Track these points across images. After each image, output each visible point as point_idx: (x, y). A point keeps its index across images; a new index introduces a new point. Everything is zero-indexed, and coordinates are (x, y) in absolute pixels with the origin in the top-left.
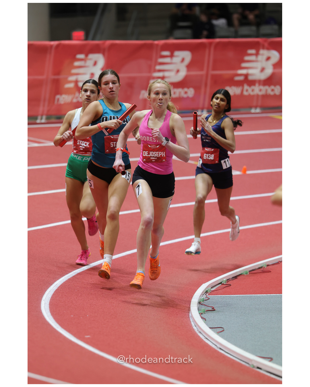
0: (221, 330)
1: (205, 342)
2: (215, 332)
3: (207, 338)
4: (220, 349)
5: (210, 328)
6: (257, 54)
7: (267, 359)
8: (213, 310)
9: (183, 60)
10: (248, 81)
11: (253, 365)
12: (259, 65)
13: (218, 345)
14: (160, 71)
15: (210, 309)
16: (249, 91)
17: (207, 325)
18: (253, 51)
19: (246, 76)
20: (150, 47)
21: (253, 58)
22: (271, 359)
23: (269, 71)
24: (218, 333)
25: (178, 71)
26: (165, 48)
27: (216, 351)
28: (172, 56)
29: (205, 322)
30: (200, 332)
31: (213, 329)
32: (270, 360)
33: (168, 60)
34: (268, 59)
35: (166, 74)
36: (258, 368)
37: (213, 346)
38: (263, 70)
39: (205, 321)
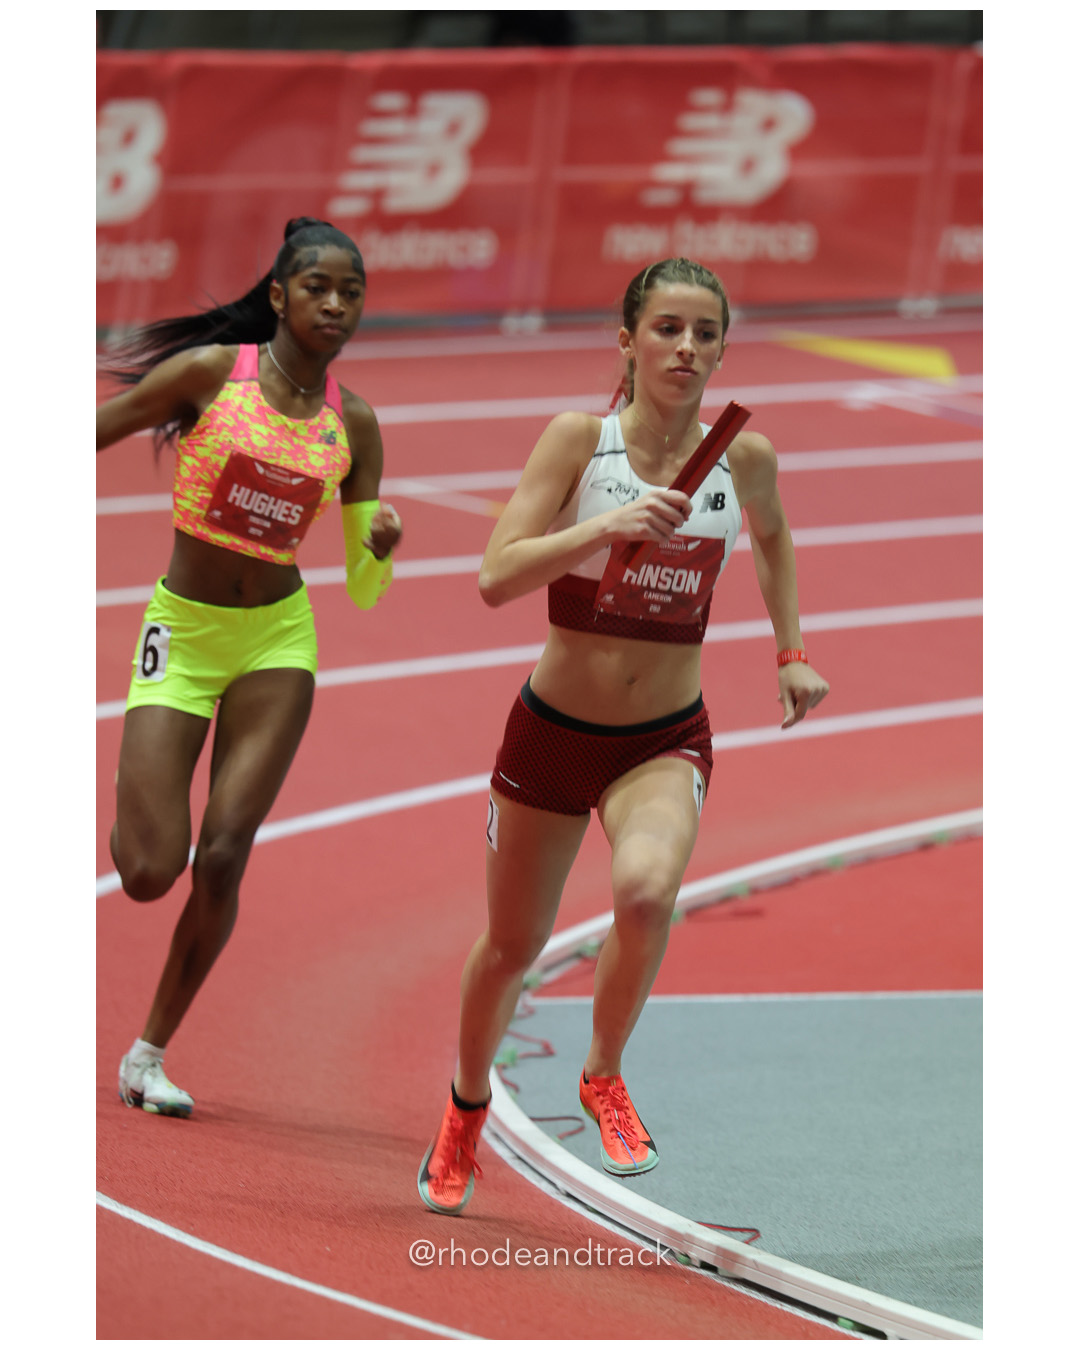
0: (573, 1125)
1: (512, 1170)
2: (548, 1133)
3: (520, 1158)
4: (569, 1196)
5: (533, 1119)
6: (727, 107)
7: (739, 1234)
8: (548, 1051)
9: (453, 128)
10: (692, 208)
11: (687, 1256)
12: (733, 149)
13: (559, 1183)
14: (368, 167)
15: (537, 1048)
16: (694, 241)
17: (522, 1107)
18: (708, 96)
19: (687, 189)
20: (334, 78)
21: (710, 121)
22: (753, 1234)
23: (772, 170)
24: (562, 1138)
25: (434, 169)
26: (389, 80)
27: (551, 1202)
28: (412, 112)
29: (515, 1100)
30: (496, 1136)
31: (546, 1123)
32: (747, 1236)
33: (395, 127)
34: (769, 124)
35: (394, 179)
36: (705, 1266)
37: (544, 1187)
38: (748, 166)
39: (513, 1092)
